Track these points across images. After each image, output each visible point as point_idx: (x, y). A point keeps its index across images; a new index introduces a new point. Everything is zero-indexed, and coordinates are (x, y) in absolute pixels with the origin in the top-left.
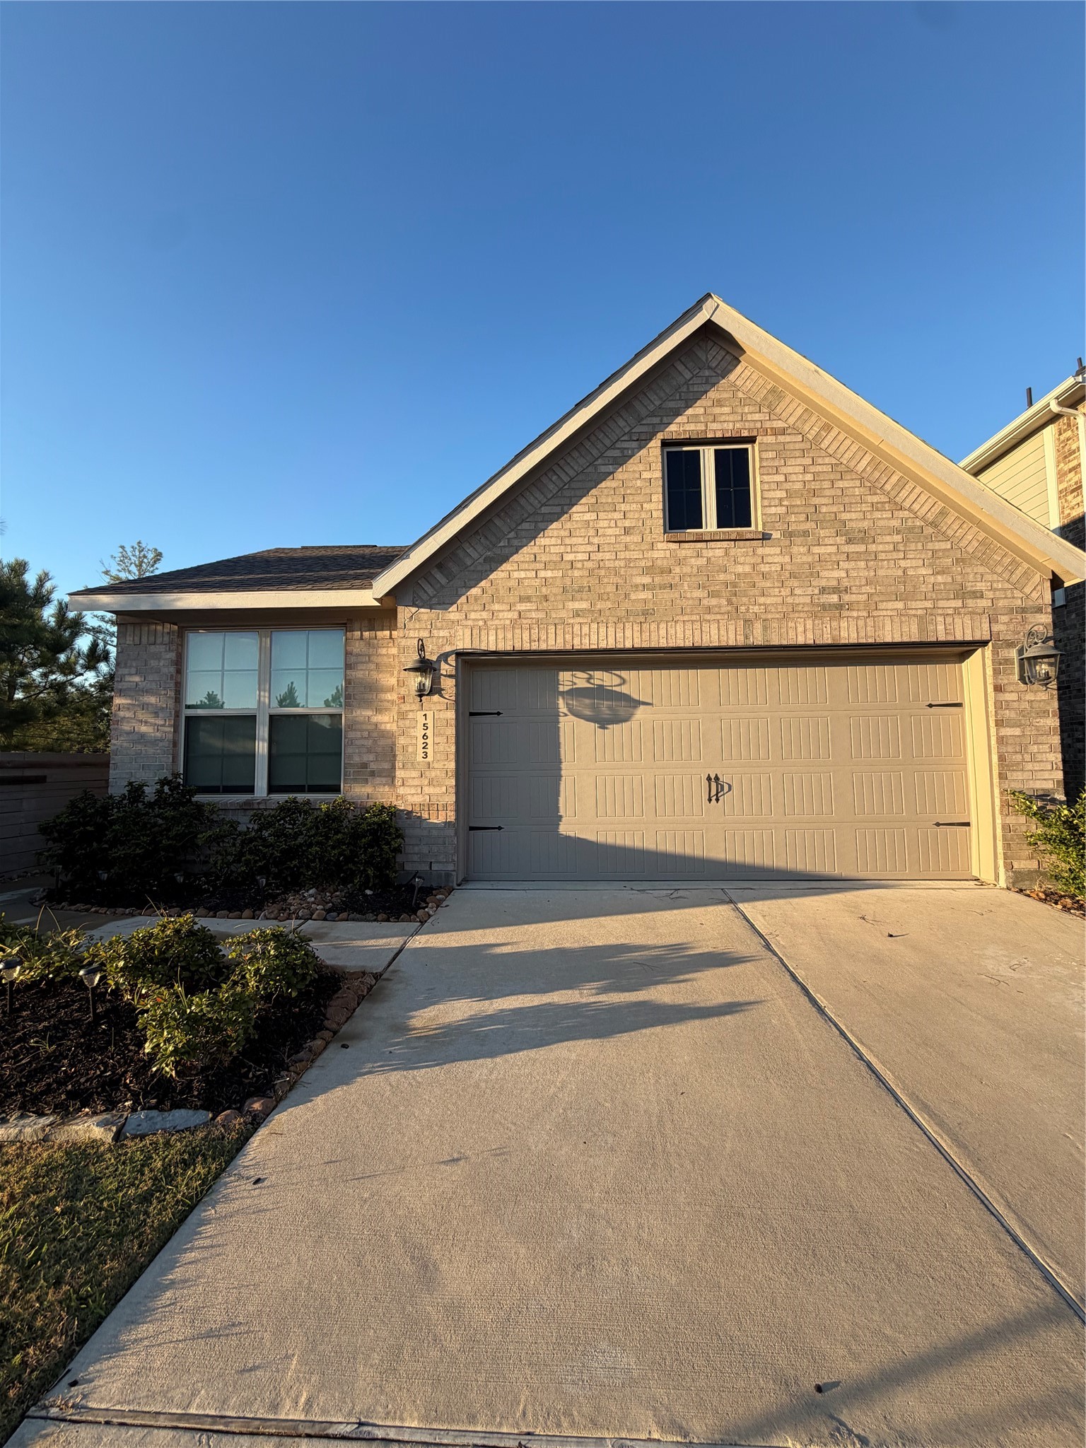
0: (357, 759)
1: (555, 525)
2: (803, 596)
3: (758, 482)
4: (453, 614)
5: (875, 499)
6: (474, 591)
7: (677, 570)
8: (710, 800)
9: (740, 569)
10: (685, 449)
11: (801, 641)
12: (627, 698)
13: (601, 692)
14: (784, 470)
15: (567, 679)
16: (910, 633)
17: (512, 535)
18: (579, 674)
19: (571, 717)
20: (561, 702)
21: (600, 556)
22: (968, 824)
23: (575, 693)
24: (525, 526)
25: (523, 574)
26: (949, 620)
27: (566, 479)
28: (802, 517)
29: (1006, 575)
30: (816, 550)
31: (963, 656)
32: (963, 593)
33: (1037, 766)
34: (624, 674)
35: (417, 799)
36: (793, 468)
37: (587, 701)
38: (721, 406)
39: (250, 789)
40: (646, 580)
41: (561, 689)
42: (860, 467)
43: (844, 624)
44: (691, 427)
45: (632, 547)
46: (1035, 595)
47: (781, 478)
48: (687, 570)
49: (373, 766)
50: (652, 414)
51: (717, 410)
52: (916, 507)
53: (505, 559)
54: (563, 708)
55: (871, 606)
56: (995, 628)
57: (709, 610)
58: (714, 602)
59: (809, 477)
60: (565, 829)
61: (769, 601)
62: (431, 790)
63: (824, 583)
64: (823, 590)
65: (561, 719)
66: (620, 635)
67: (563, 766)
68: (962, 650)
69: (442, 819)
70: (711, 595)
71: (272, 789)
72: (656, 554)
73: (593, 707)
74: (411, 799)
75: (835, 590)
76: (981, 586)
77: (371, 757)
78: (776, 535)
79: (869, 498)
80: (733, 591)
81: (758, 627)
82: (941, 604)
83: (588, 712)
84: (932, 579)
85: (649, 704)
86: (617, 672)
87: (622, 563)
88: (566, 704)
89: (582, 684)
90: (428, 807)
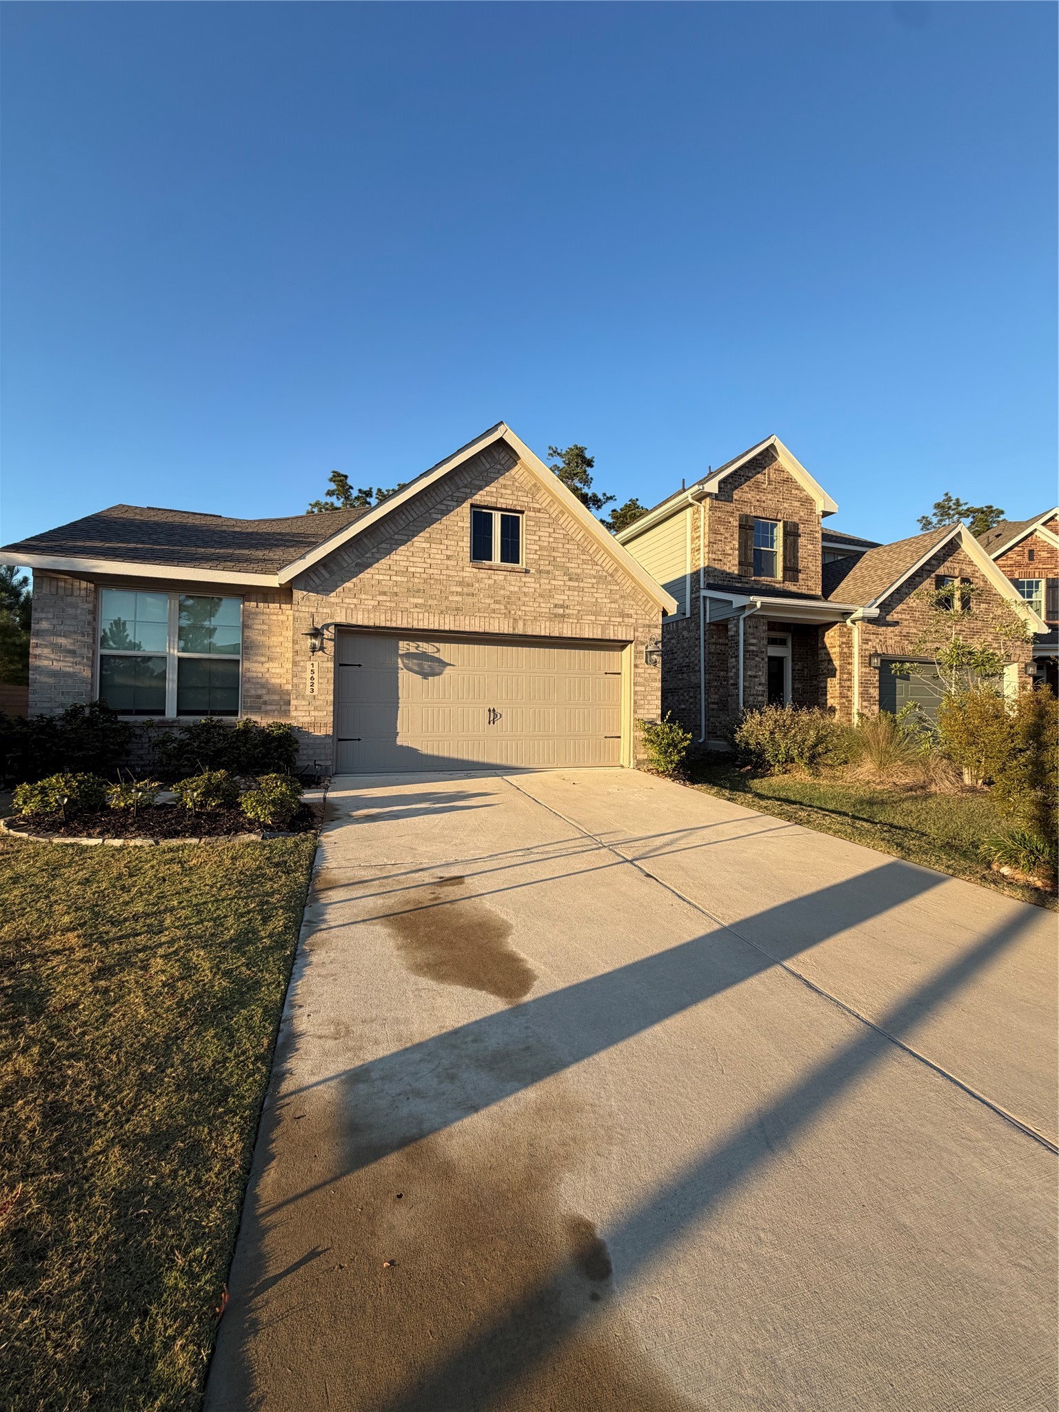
0: (253, 692)
1: (402, 548)
2: (545, 607)
3: (524, 539)
4: (333, 598)
5: (584, 557)
6: (348, 585)
7: (477, 585)
8: (489, 723)
9: (512, 589)
10: (484, 511)
11: (543, 633)
12: (439, 661)
13: (424, 656)
14: (538, 533)
15: (404, 646)
16: (597, 634)
17: (375, 550)
18: (411, 644)
19: (405, 670)
20: (399, 660)
21: (431, 571)
22: (620, 737)
23: (408, 655)
24: (383, 545)
25: (381, 577)
26: (616, 628)
27: (411, 519)
28: (547, 562)
29: (643, 607)
30: (553, 582)
31: (623, 648)
32: (623, 615)
33: (650, 707)
34: (441, 646)
35: (307, 719)
36: (544, 533)
37: (416, 661)
38: (506, 489)
39: (162, 713)
40: (459, 589)
41: (401, 652)
42: (578, 539)
43: (565, 626)
44: (488, 499)
45: (451, 568)
46: (655, 619)
47: (537, 538)
48: (482, 586)
49: (266, 698)
50: (466, 486)
51: (503, 491)
52: (604, 564)
53: (370, 565)
54: (401, 665)
55: (579, 618)
56: (637, 634)
57: (494, 611)
58: (497, 606)
59: (552, 540)
60: (400, 741)
61: (527, 609)
62: (316, 713)
63: (556, 602)
64: (556, 606)
65: (399, 671)
66: (442, 621)
67: (400, 701)
68: (622, 645)
69: (323, 733)
70: (496, 602)
71: (180, 713)
72: (465, 574)
73: (420, 665)
74: (301, 719)
75: (562, 606)
76: (631, 612)
77: (264, 691)
78: (532, 571)
79: (582, 557)
80: (508, 601)
81: (521, 624)
82: (613, 619)
83: (416, 668)
84: (609, 605)
85: (450, 665)
86: (435, 644)
87: (445, 577)
88: (403, 662)
89: (413, 650)
90: (314, 724)
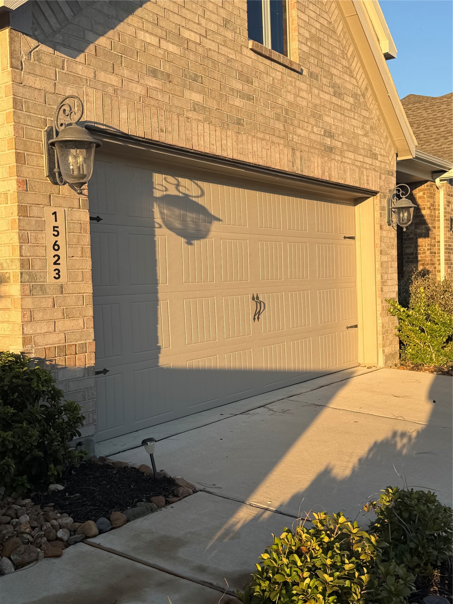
2: (317, 134)
5: (344, 62)
6: (102, 41)
8: (254, 319)
9: (289, 97)
12: (202, 210)
18: (170, 179)
19: (165, 230)
20: (156, 210)
21: (208, 44)
22: (356, 326)
23: (167, 200)
28: (316, 62)
30: (321, 95)
31: (357, 201)
32: (372, 154)
34: (205, 185)
35: (55, 339)
37: (177, 211)
40: (239, 85)
41: (157, 194)
42: (339, 31)
43: (333, 165)
45: (229, 44)
46: (392, 163)
48: (262, 84)
52: (358, 77)
55: (342, 154)
56: (381, 183)
57: (274, 132)
58: (277, 124)
59: (318, 26)
61: (302, 133)
62: (66, 325)
63: (325, 126)
64: (325, 133)
65: (157, 231)
67: (160, 287)
69: (80, 364)
70: (275, 117)
72: (243, 60)
73: (184, 221)
74: (43, 342)
75: (329, 134)
78: (305, 73)
79: (342, 61)
80: (286, 117)
81: (297, 156)
82: (365, 160)
83: (177, 225)
84: (363, 139)
85: (219, 220)
86: (199, 183)
87: (223, 59)
88: (162, 213)
89: (172, 191)
90: (62, 350)
